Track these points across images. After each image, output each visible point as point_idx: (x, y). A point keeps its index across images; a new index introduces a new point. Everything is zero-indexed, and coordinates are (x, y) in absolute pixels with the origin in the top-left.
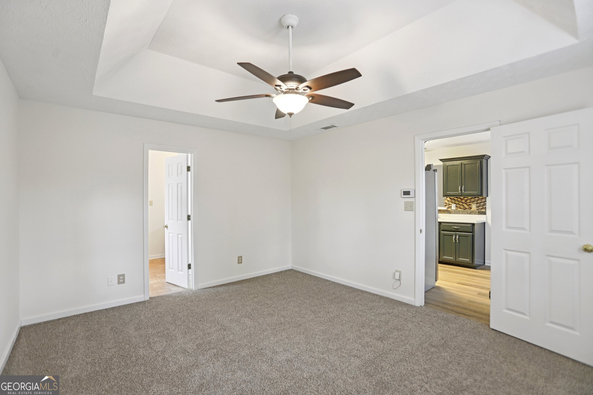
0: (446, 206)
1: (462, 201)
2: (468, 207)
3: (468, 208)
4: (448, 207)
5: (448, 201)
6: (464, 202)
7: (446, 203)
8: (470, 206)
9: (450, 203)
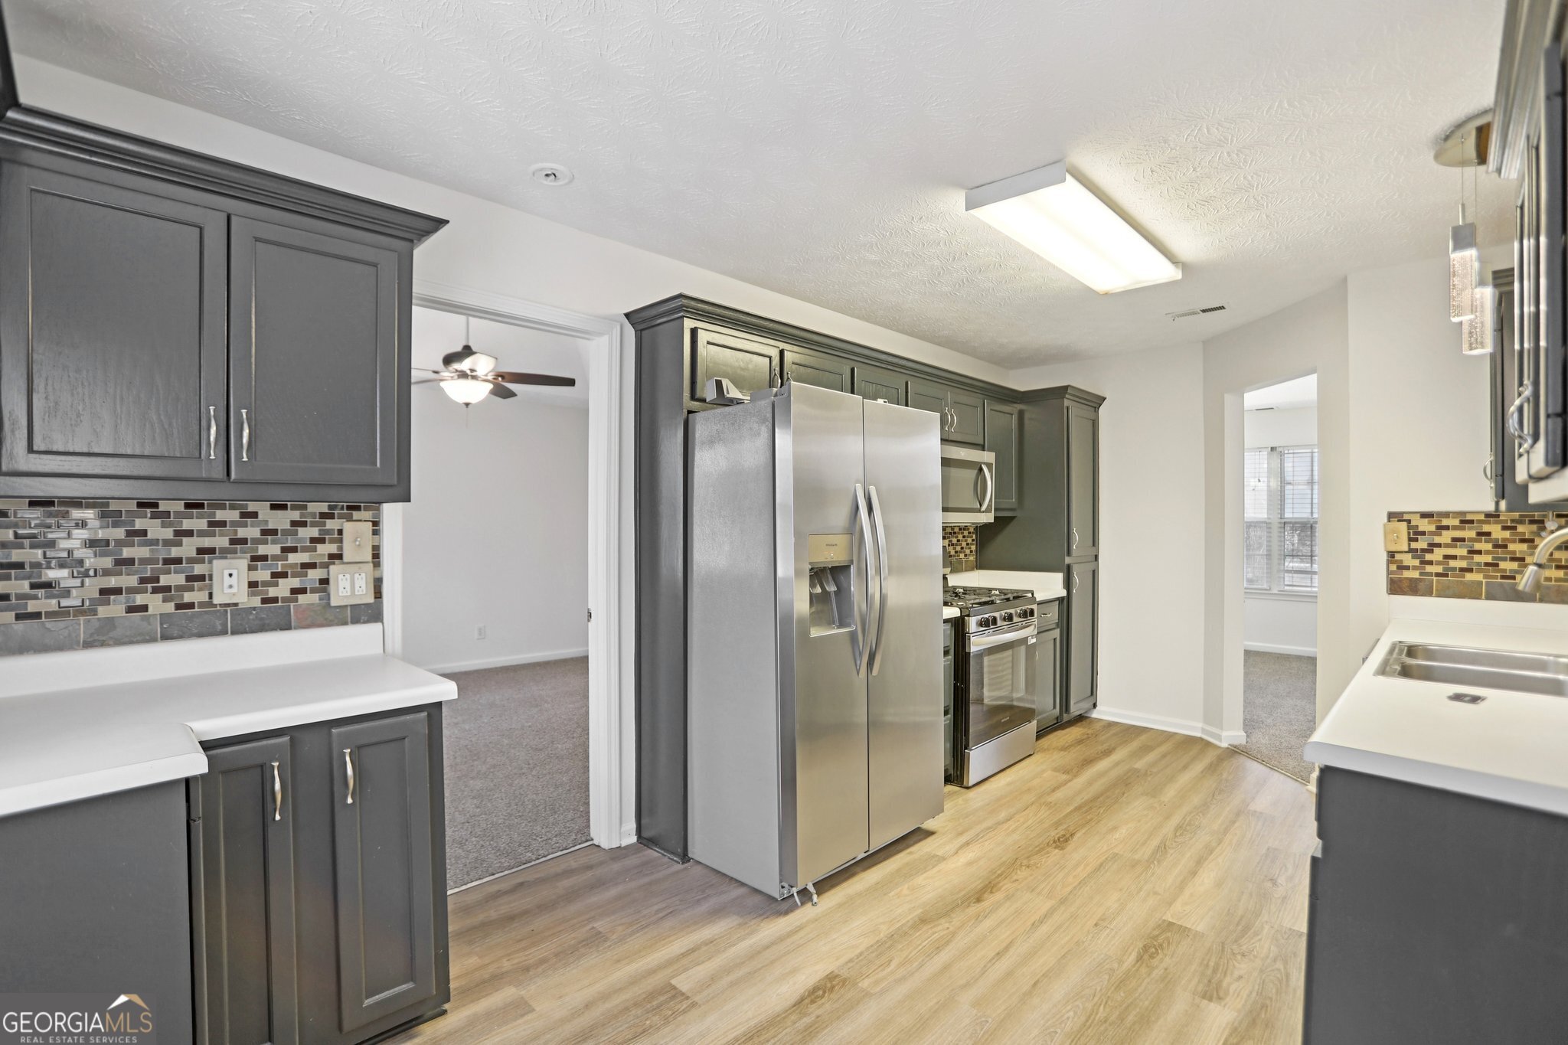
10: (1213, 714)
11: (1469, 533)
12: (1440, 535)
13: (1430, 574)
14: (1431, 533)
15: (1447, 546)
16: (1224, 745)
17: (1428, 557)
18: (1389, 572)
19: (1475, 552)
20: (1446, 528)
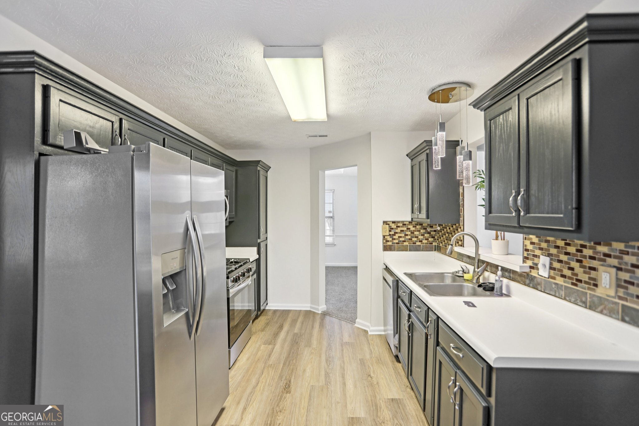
0: (527, 259)
1: (569, 249)
2: (586, 278)
3: (586, 282)
4: (531, 265)
5: (531, 243)
6: (574, 255)
7: (528, 250)
8: (593, 274)
9: (538, 252)
10: (314, 300)
11: (405, 229)
12: (397, 229)
13: (394, 243)
14: (395, 229)
15: (399, 233)
16: (320, 312)
17: (394, 237)
18: (383, 243)
19: (406, 235)
20: (399, 227)
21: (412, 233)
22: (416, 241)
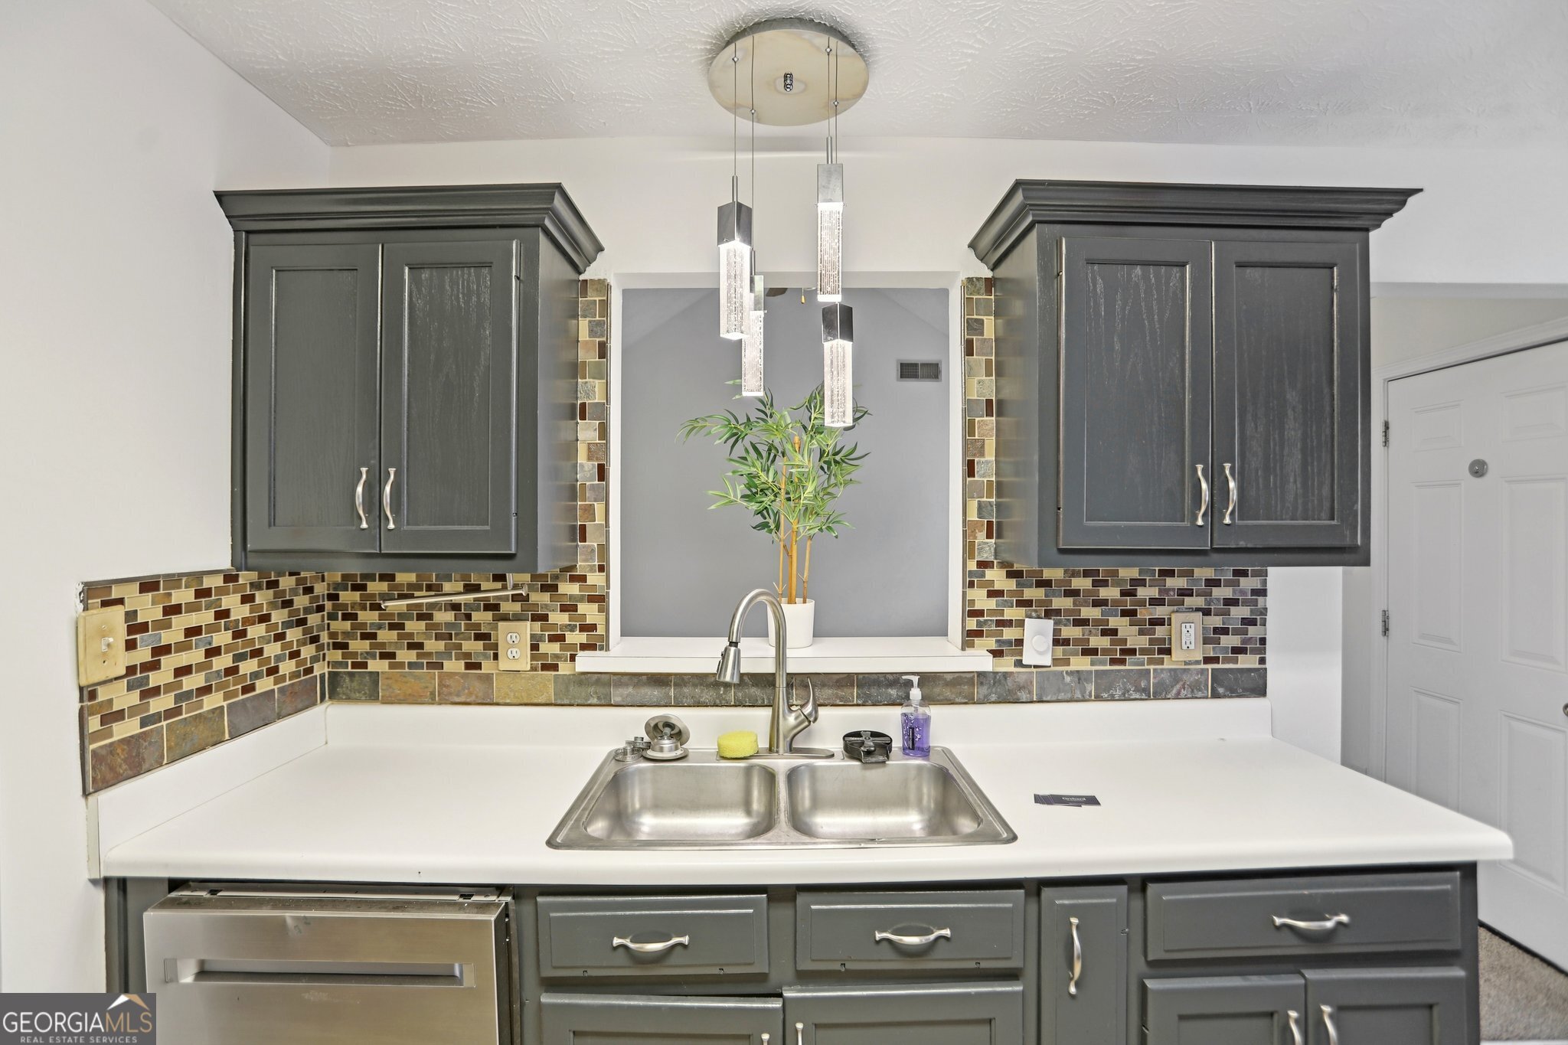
0: (978, 634)
1: (1104, 593)
2: (1143, 642)
3: (1143, 651)
4: (994, 648)
5: (992, 594)
6: (1115, 603)
7: (980, 613)
8: (1160, 631)
9: (1012, 613)
11: (206, 617)
12: (169, 626)
13: (156, 718)
14: (156, 625)
15: (182, 647)
17: (155, 679)
18: (86, 741)
19: (213, 652)
20: (176, 609)
21: (239, 634)
22: (256, 675)
